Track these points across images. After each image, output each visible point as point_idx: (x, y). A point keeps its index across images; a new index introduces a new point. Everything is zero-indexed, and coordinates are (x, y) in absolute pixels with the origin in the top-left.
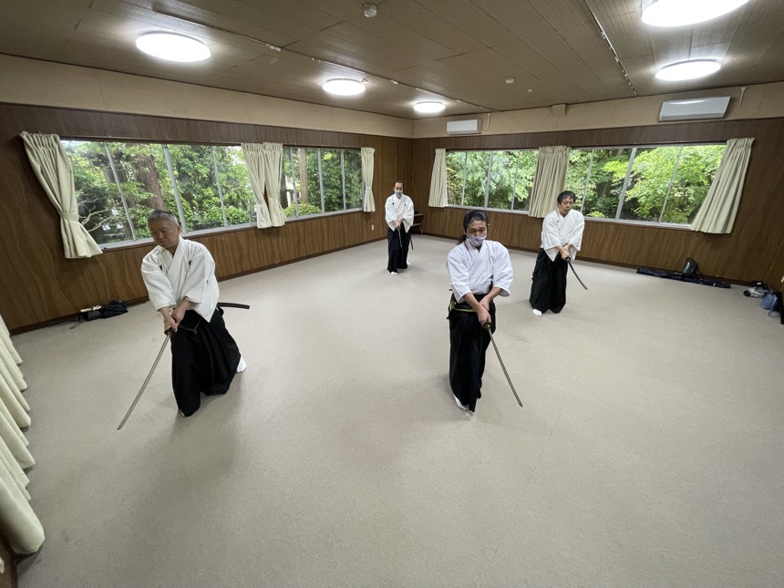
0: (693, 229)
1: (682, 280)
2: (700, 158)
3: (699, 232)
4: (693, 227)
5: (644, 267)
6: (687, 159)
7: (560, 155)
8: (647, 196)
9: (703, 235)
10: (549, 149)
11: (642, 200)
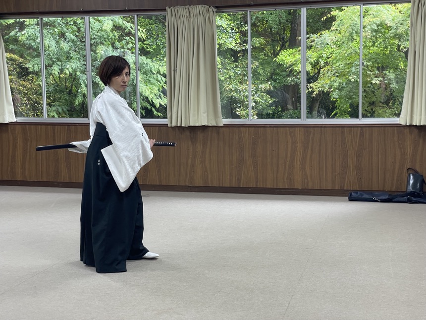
0: (403, 123)
1: (410, 201)
2: (389, 28)
3: (411, 126)
4: (402, 120)
5: (356, 192)
6: (376, 31)
7: (201, 19)
8: (340, 88)
9: (416, 131)
10: (182, 11)
11: (335, 95)
